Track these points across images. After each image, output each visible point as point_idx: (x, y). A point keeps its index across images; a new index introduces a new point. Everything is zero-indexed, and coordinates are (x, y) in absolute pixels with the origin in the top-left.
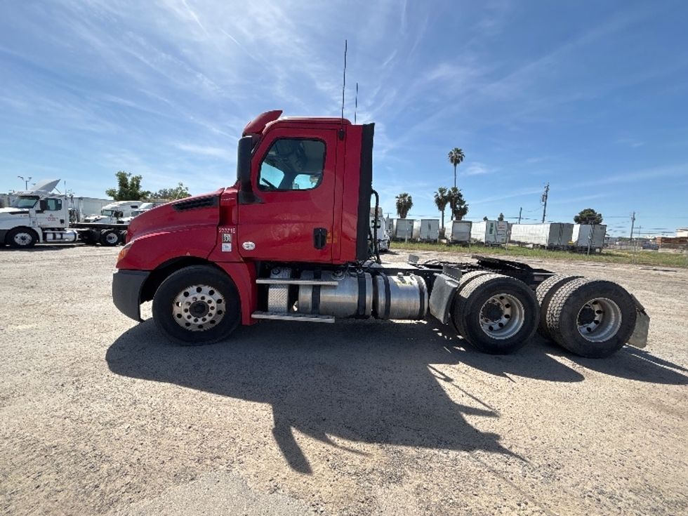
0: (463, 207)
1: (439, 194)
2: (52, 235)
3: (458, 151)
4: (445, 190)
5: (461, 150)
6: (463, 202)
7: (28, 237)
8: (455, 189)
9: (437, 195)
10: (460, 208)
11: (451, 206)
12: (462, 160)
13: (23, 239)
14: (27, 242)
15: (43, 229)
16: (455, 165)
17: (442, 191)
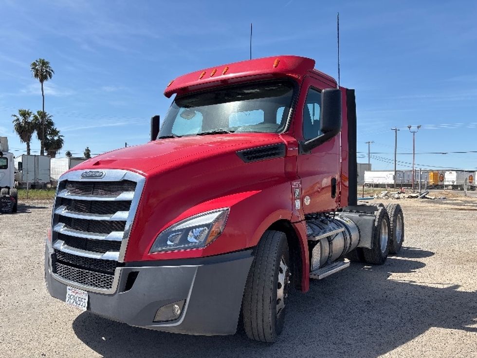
0: (56, 138)
1: (21, 119)
3: (44, 63)
4: (29, 114)
5: (48, 63)
6: (55, 132)
8: (43, 114)
9: (18, 119)
10: (53, 139)
11: (40, 137)
12: (50, 76)
16: (42, 81)
17: (25, 114)
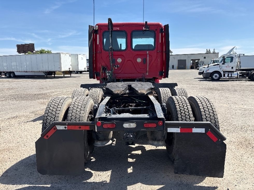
2: (227, 74)
7: (218, 75)
13: (216, 76)
14: (217, 78)
15: (224, 72)
